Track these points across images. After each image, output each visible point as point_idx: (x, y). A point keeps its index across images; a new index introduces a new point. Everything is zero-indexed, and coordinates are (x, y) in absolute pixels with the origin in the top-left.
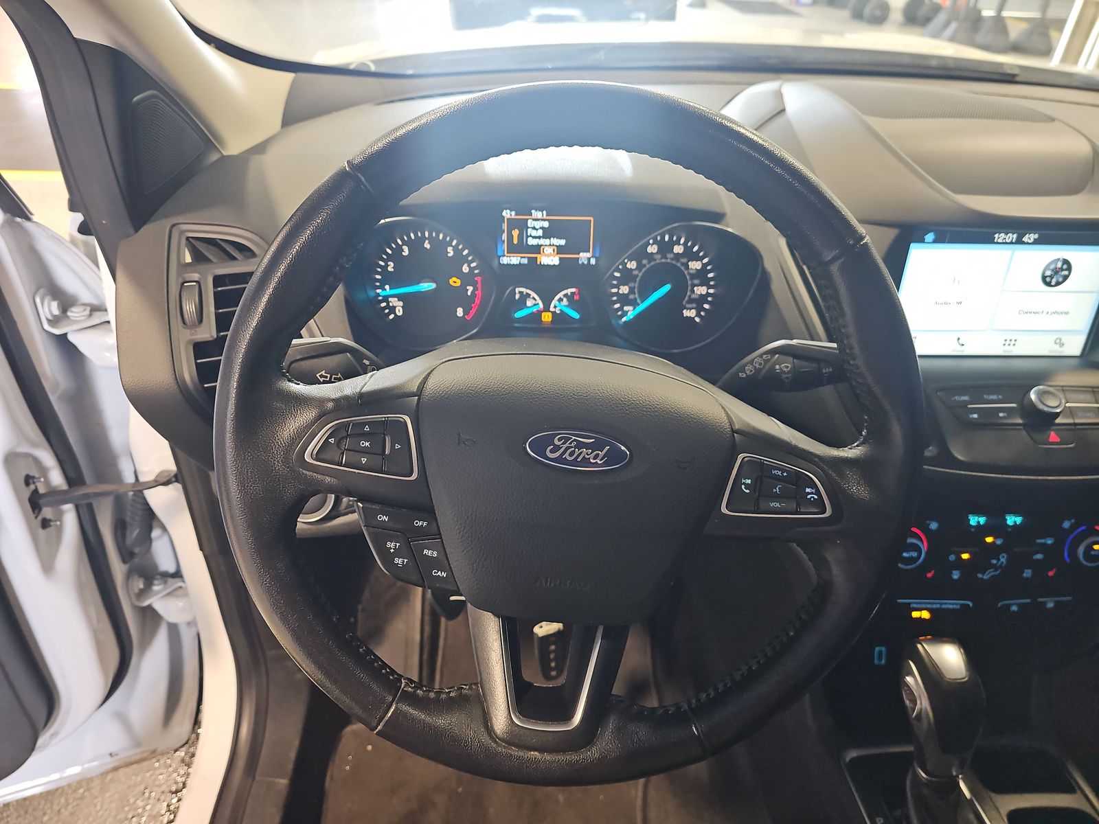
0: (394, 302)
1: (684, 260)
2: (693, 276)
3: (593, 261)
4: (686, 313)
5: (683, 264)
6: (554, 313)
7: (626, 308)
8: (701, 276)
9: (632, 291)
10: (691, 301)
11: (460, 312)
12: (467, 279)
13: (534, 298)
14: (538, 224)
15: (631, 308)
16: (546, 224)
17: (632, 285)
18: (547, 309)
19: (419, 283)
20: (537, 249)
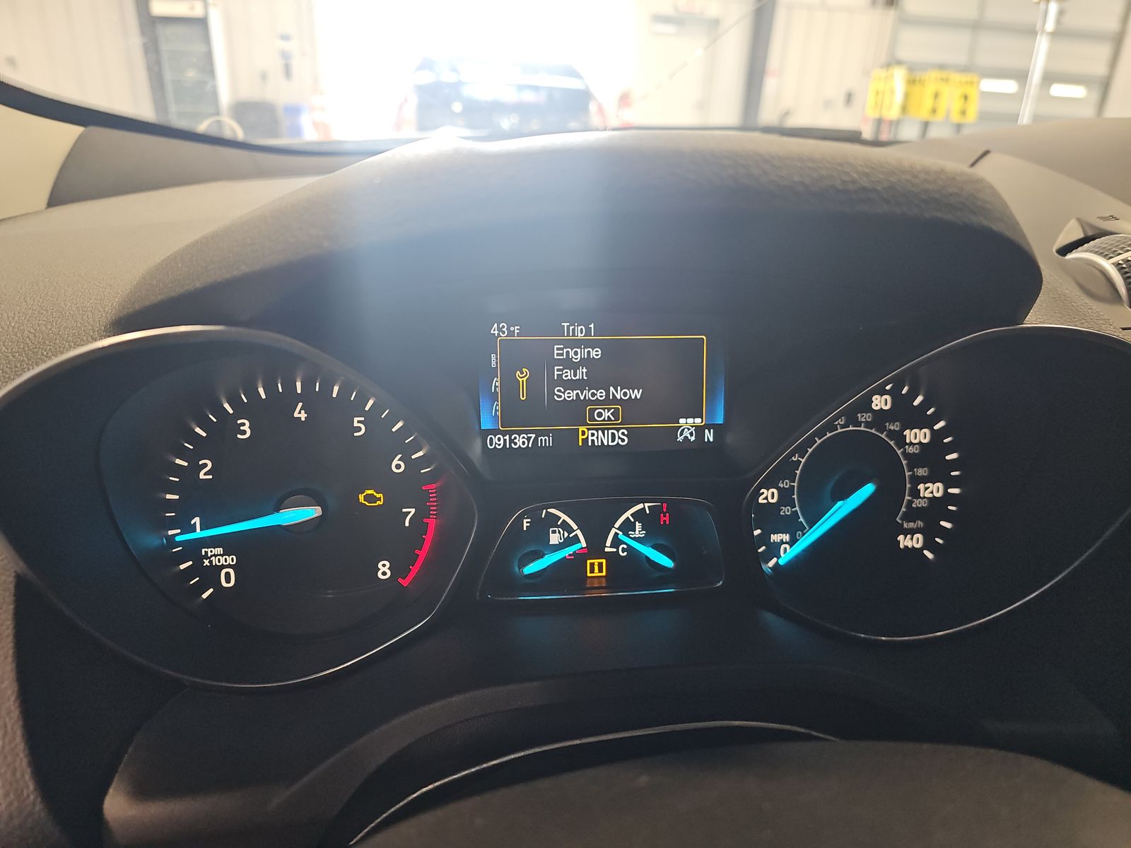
0: (216, 557)
1: (895, 427)
2: (914, 461)
3: (709, 436)
4: (905, 542)
5: (891, 434)
6: (612, 557)
7: (775, 538)
8: (930, 456)
9: (785, 497)
10: (912, 514)
11: (384, 569)
12: (400, 490)
13: (565, 526)
14: (577, 355)
15: (786, 537)
16: (596, 353)
17: (784, 484)
18: (595, 548)
19: (277, 510)
20: (579, 413)
